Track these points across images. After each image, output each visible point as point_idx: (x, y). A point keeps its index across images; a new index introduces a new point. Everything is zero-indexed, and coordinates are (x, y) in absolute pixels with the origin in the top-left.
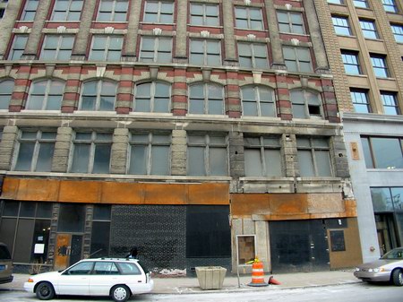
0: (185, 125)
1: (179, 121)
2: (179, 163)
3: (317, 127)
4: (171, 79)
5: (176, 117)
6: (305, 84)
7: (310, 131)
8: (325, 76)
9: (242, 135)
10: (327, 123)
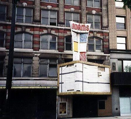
0: (39, 55)
1: (36, 53)
2: (36, 72)
3: (98, 56)
4: (32, 32)
5: (35, 51)
6: (95, 35)
7: (95, 58)
8: (105, 31)
9: (64, 60)
10: (103, 54)
